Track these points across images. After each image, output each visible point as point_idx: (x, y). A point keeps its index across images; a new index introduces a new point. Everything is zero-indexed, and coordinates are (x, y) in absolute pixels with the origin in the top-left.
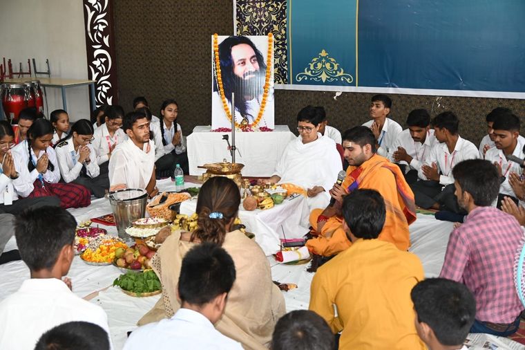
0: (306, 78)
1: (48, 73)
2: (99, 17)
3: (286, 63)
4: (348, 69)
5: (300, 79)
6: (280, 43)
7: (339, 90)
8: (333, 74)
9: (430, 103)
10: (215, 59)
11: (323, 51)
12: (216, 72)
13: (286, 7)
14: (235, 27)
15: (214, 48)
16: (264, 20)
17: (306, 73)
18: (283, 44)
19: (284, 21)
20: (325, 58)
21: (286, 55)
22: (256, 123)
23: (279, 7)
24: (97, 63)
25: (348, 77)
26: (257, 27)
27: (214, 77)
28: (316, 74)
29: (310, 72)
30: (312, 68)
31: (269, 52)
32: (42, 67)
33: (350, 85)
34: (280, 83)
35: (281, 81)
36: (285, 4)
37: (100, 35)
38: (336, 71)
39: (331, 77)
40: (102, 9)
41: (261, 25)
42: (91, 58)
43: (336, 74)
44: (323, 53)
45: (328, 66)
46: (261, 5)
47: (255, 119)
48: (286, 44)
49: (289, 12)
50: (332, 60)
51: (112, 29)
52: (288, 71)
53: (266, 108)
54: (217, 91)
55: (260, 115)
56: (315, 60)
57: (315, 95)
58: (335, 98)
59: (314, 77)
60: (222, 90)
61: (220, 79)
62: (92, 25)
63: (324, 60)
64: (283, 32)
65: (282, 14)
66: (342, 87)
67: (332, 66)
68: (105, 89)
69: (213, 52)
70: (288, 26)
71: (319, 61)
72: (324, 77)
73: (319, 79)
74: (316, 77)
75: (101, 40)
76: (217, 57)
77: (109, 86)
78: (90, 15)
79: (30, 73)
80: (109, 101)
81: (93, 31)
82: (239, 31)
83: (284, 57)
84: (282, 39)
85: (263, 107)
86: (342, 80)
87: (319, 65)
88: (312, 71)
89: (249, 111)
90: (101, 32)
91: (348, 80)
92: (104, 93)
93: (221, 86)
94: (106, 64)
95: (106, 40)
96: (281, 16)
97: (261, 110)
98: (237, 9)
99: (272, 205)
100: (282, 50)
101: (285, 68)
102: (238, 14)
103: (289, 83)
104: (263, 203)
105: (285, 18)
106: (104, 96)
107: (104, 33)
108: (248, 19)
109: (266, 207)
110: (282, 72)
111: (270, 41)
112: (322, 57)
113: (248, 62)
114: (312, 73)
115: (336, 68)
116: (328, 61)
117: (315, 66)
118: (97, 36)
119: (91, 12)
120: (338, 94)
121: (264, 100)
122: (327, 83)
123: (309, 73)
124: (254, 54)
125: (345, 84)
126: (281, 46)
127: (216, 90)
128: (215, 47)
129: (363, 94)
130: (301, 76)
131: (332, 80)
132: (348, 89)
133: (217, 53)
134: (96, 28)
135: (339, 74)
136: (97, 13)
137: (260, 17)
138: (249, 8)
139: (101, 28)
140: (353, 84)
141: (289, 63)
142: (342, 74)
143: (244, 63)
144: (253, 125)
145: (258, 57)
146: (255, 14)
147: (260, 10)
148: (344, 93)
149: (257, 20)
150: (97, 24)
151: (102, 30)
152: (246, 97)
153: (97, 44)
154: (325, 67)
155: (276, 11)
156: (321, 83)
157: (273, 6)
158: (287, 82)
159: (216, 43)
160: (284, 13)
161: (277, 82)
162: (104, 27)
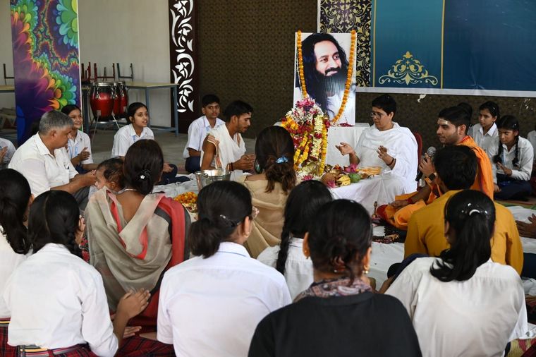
0: (389, 81)
1: (132, 77)
2: (184, 21)
3: (370, 65)
4: (433, 71)
5: (383, 81)
6: (364, 45)
7: (423, 92)
8: (417, 76)
9: (518, 105)
10: (298, 56)
11: (408, 53)
12: (298, 67)
13: (370, 9)
14: (319, 30)
15: (297, 45)
16: (348, 22)
17: (390, 75)
18: (367, 47)
19: (369, 23)
20: (409, 59)
21: (369, 57)
22: (336, 119)
23: (364, 9)
24: (180, 67)
25: (432, 79)
26: (341, 29)
27: (297, 73)
28: (400, 76)
29: (393, 74)
30: (395, 70)
31: (352, 49)
32: (126, 72)
33: (434, 87)
34: (362, 86)
35: (363, 83)
36: (370, 5)
37: (184, 39)
38: (420, 73)
39: (415, 79)
40: (188, 13)
41: (344, 27)
42: (174, 62)
43: (421, 76)
44: (408, 55)
45: (412, 68)
46: (345, 8)
47: (336, 114)
48: (370, 46)
49: (374, 14)
50: (417, 62)
51: (196, 33)
52: (371, 74)
53: (347, 104)
54: (299, 87)
55: (341, 111)
56: (399, 62)
57: (398, 98)
58: (419, 100)
59: (398, 79)
60: (304, 86)
61: (302, 74)
62: (177, 29)
63: (408, 62)
64: (367, 34)
65: (366, 16)
66: (426, 89)
67: (416, 68)
68: (187, 93)
69: (296, 49)
70: (372, 28)
71: (403, 63)
72: (408, 79)
73: (402, 81)
74: (400, 79)
75: (184, 44)
76: (300, 53)
77: (190, 90)
78: (175, 19)
79: (114, 77)
80: (190, 105)
81: (177, 36)
83: (368, 59)
84: (366, 41)
85: (344, 103)
86: (427, 82)
87: (403, 67)
88: (395, 73)
89: (330, 107)
90: (185, 36)
91: (433, 82)
92: (186, 97)
93: (303, 82)
94: (189, 68)
95: (189, 45)
96: (366, 18)
97: (342, 106)
98: (321, 12)
99: (349, 182)
100: (366, 52)
101: (369, 70)
102: (322, 17)
103: (372, 86)
104: (341, 179)
105: (368, 20)
106: (185, 100)
107: (188, 38)
108: (332, 21)
109: (344, 183)
110: (365, 75)
111: (353, 38)
112: (406, 59)
113: (330, 58)
114: (395, 75)
115: (420, 70)
116: (412, 63)
117: (399, 68)
118: (181, 41)
119: (176, 16)
120: (422, 97)
121: (345, 96)
122: (410, 86)
123: (393, 76)
124: (336, 50)
125: (429, 86)
126: (364, 49)
127: (298, 85)
128: (298, 43)
129: (448, 96)
130: (384, 78)
131: (416, 82)
132: (432, 91)
133: (300, 49)
134: (180, 32)
135: (424, 76)
136: (182, 18)
137: (344, 19)
138: (333, 10)
139: (185, 32)
140: (438, 86)
141: (372, 65)
142: (426, 76)
143: (326, 59)
144: (333, 121)
145: (340, 54)
146: (339, 17)
147: (345, 12)
148: (428, 96)
149: (341, 23)
150: (181, 28)
151: (186, 34)
152: (327, 93)
153: (181, 48)
154: (409, 69)
155: (360, 13)
156: (404, 85)
157: (357, 8)
158: (370, 84)
159: (299, 40)
160: (368, 15)
161: (359, 85)
162: (189, 31)
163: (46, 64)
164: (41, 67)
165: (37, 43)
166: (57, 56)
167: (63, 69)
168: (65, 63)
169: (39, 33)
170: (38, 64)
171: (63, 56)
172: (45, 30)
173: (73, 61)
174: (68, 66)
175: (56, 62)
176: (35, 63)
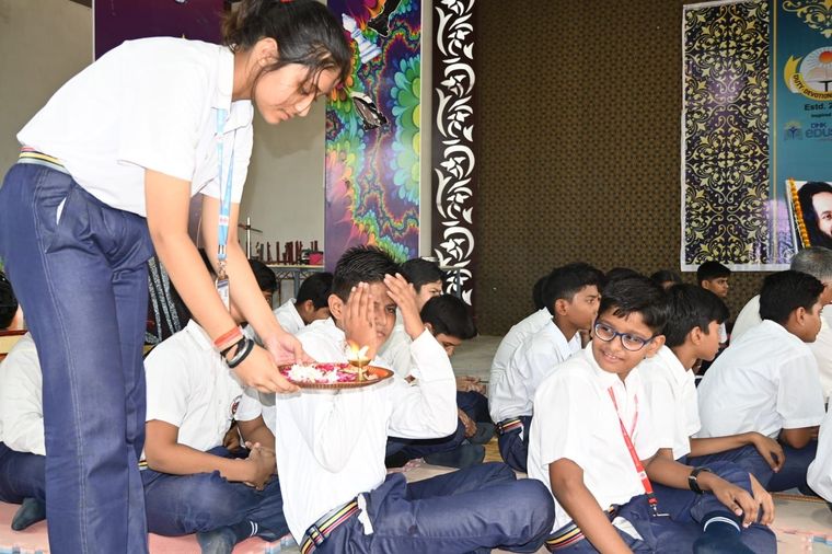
2: (456, 185)
3: (767, 237)
6: (759, 210)
13: (767, 166)
14: (683, 192)
16: (732, 182)
18: (763, 213)
19: (766, 182)
21: (767, 225)
23: (757, 166)
24: (449, 246)
26: (720, 191)
35: (757, 260)
36: (766, 161)
37: (457, 208)
40: (464, 174)
41: (726, 189)
42: (438, 239)
46: (726, 164)
48: (768, 212)
49: (773, 171)
62: (445, 195)
64: (764, 196)
65: (761, 175)
70: (772, 189)
75: (458, 214)
77: (467, 276)
78: (443, 182)
82: (690, 198)
83: (764, 228)
84: (761, 206)
90: (459, 204)
92: (459, 285)
94: (464, 246)
95: (467, 215)
96: (760, 176)
98: (687, 170)
100: (761, 219)
101: (766, 242)
102: (688, 176)
103: (772, 263)
105: (765, 180)
106: (457, 290)
107: (464, 206)
108: (704, 182)
110: (761, 248)
118: (453, 210)
119: (445, 177)
126: (758, 215)
134: (451, 198)
136: (455, 180)
137: (726, 179)
138: (706, 168)
139: (460, 199)
141: (772, 236)
146: (716, 176)
147: (726, 170)
149: (720, 183)
150: (453, 193)
151: (462, 202)
153: (451, 220)
155: (752, 171)
157: (746, 165)
160: (764, 172)
161: (751, 262)
162: (466, 197)
163: (372, 228)
164: (365, 231)
165: (362, 195)
166: (388, 215)
167: (397, 234)
168: (400, 225)
169: (365, 182)
170: (362, 227)
171: (397, 216)
172: (374, 178)
173: (411, 223)
174: (404, 230)
175: (387, 224)
176: (357, 225)
